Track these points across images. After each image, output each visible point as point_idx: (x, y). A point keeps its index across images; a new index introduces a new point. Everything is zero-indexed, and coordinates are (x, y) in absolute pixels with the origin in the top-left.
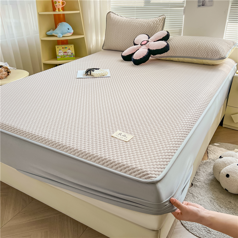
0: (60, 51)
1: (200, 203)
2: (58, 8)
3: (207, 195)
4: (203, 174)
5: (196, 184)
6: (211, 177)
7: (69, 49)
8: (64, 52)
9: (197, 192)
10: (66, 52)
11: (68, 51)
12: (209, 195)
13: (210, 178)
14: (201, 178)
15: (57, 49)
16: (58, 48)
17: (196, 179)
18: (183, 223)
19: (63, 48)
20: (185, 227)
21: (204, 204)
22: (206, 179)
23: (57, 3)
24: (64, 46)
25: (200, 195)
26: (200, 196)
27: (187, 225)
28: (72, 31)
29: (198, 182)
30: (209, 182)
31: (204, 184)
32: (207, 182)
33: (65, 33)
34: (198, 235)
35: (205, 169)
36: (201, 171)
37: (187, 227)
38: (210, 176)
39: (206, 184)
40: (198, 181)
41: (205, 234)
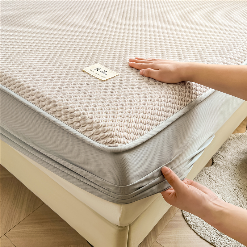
1: (217, 189)
3: (231, 181)
4: (232, 150)
5: (218, 162)
6: (243, 157)
9: (217, 174)
12: (234, 181)
13: (241, 157)
14: (228, 156)
17: (221, 157)
18: (185, 215)
20: (186, 220)
21: (224, 192)
22: (235, 158)
25: (221, 179)
26: (220, 181)
27: (190, 219)
29: (222, 161)
30: (239, 163)
31: (230, 165)
32: (235, 163)
34: (202, 236)
35: (237, 145)
36: (230, 147)
37: (189, 222)
38: (242, 155)
39: (233, 165)
40: (222, 158)
41: (214, 236)
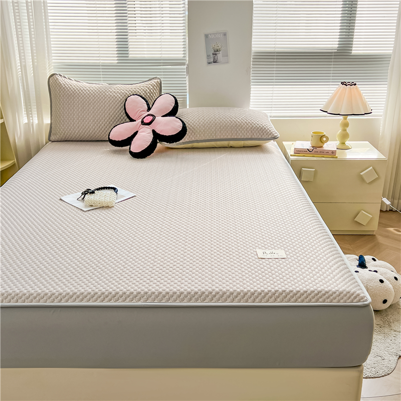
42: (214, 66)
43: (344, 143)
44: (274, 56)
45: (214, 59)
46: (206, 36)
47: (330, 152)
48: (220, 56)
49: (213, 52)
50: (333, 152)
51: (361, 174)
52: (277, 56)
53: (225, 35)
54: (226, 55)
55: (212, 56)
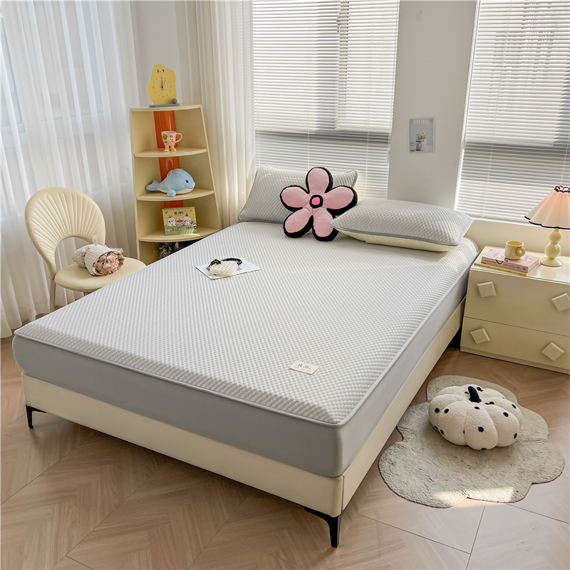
0: (170, 218)
2: (170, 147)
7: (187, 215)
8: (177, 220)
10: (181, 221)
11: (186, 218)
15: (165, 216)
16: (166, 213)
19: (176, 213)
23: (168, 139)
24: (177, 210)
28: (193, 185)
33: (181, 189)
42: (417, 154)
43: (552, 259)
44: (490, 147)
45: (417, 147)
46: (411, 121)
47: (521, 269)
48: (424, 144)
49: (416, 139)
50: (525, 269)
51: (553, 299)
52: (494, 148)
53: (432, 121)
54: (431, 143)
55: (415, 142)
